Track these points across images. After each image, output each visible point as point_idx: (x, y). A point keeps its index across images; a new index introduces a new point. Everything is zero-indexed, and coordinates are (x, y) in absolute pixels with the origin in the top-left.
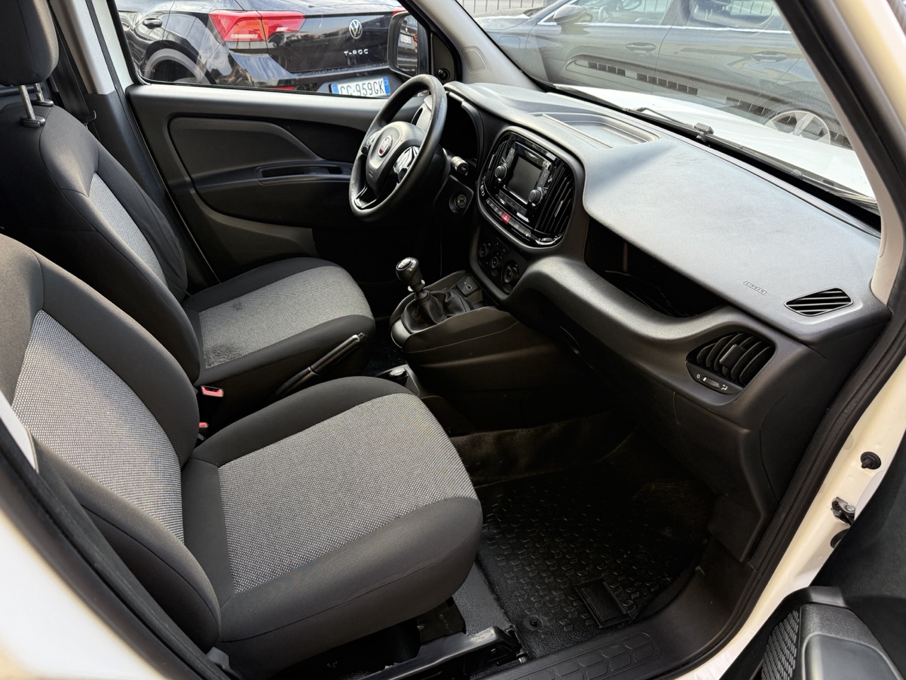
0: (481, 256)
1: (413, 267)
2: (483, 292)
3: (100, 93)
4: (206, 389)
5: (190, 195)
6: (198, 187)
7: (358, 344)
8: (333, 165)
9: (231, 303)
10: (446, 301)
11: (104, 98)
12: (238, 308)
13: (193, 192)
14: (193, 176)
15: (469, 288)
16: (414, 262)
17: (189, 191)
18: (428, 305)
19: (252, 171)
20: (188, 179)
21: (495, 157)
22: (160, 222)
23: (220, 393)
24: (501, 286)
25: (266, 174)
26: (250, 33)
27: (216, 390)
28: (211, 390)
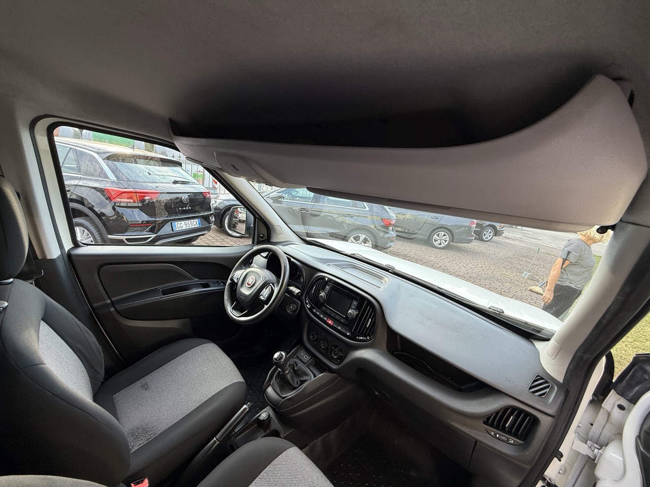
0: (312, 339)
2: (315, 361)
3: (49, 258)
4: (134, 484)
5: (111, 312)
6: (117, 306)
8: (204, 282)
9: (138, 384)
10: (296, 369)
11: (51, 261)
12: (146, 387)
13: (113, 310)
14: (113, 299)
15: (306, 357)
17: (109, 310)
20: (109, 301)
21: (315, 288)
22: (90, 340)
23: (146, 483)
24: (331, 359)
25: (165, 292)
26: (128, 198)
27: (142, 482)
28: (138, 483)
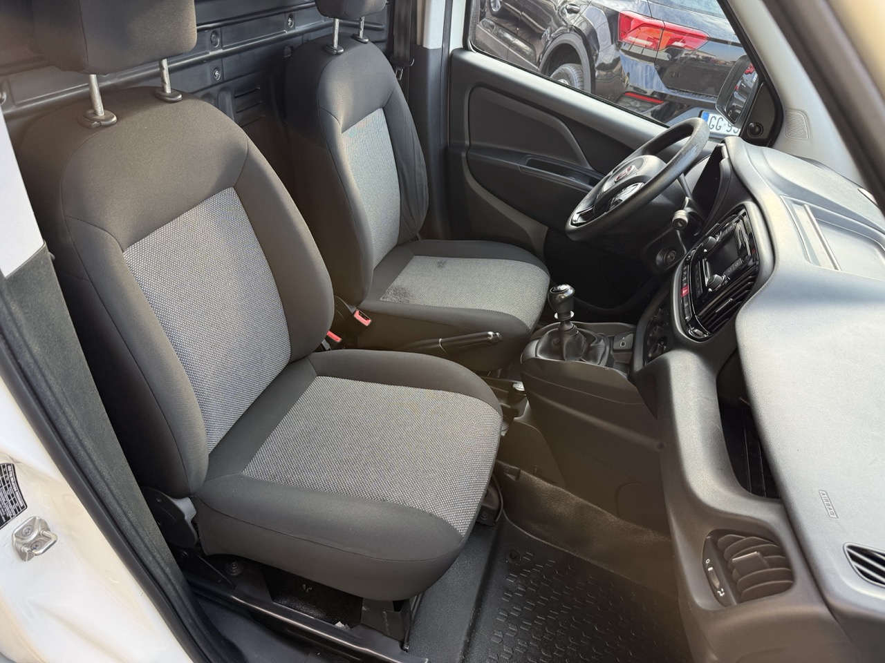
1: (566, 295)
3: (424, 46)
4: (360, 314)
5: (461, 157)
6: (470, 153)
7: (489, 341)
9: (439, 259)
10: (591, 345)
11: (425, 52)
13: (464, 155)
14: (473, 142)
15: (623, 344)
16: (571, 291)
17: (461, 154)
18: (567, 339)
19: (520, 156)
20: (467, 143)
23: (367, 323)
24: (645, 358)
25: (531, 164)
26: (649, 39)
27: (367, 319)
28: (363, 316)
